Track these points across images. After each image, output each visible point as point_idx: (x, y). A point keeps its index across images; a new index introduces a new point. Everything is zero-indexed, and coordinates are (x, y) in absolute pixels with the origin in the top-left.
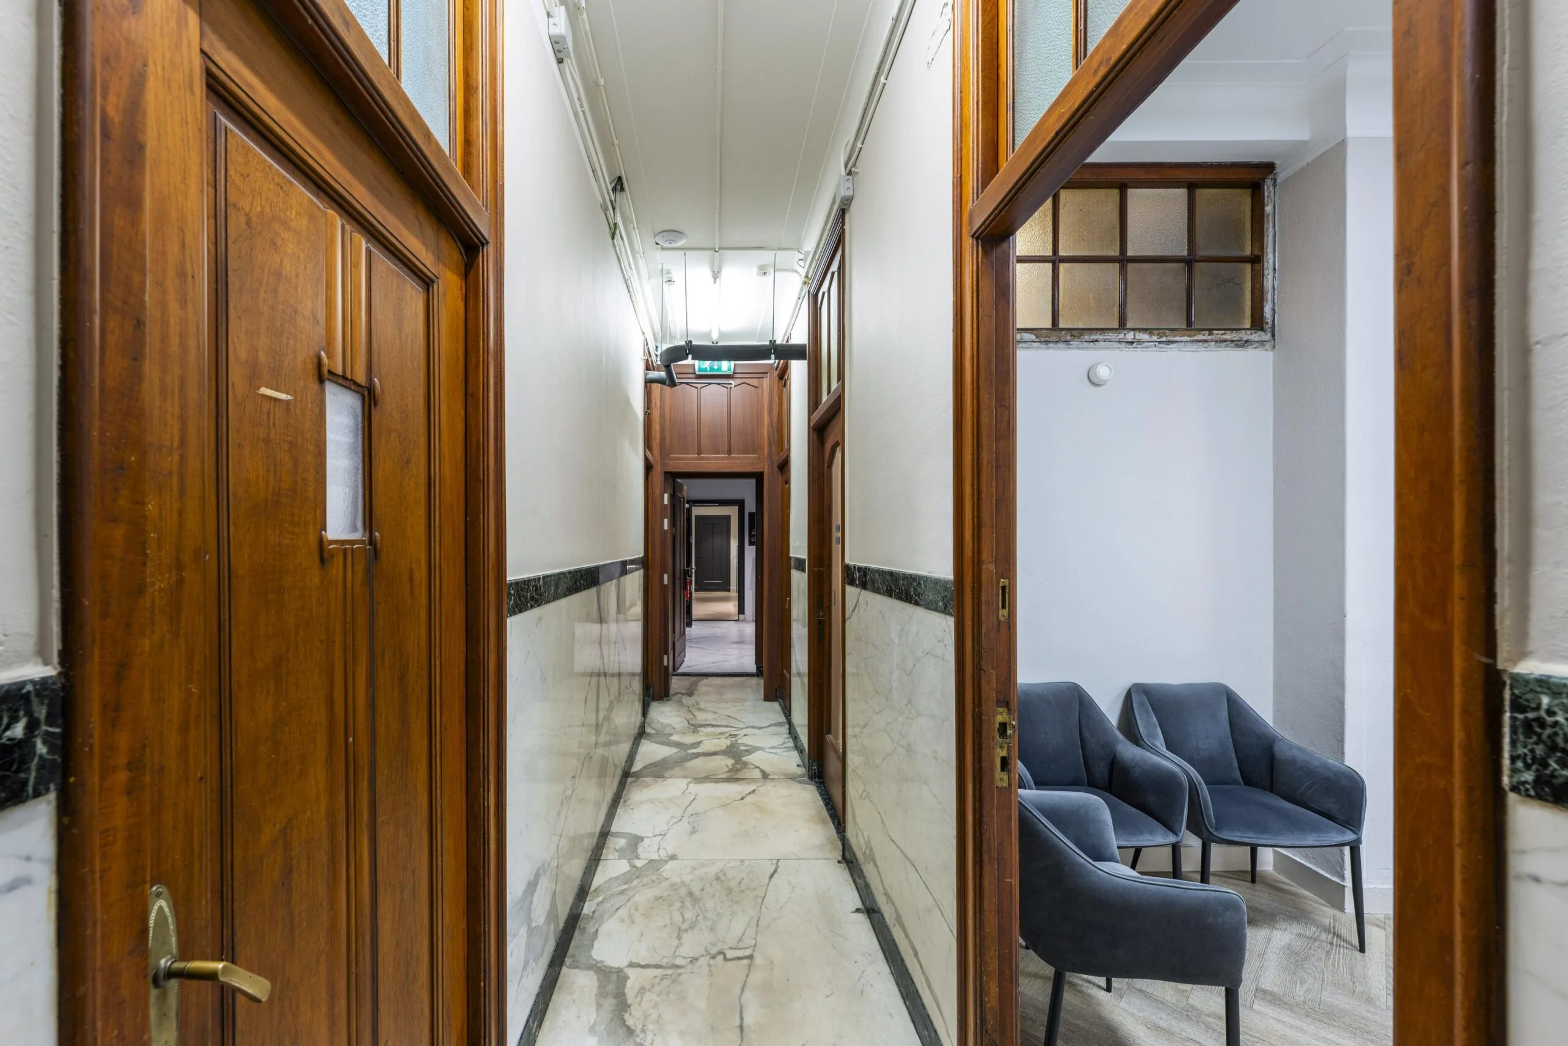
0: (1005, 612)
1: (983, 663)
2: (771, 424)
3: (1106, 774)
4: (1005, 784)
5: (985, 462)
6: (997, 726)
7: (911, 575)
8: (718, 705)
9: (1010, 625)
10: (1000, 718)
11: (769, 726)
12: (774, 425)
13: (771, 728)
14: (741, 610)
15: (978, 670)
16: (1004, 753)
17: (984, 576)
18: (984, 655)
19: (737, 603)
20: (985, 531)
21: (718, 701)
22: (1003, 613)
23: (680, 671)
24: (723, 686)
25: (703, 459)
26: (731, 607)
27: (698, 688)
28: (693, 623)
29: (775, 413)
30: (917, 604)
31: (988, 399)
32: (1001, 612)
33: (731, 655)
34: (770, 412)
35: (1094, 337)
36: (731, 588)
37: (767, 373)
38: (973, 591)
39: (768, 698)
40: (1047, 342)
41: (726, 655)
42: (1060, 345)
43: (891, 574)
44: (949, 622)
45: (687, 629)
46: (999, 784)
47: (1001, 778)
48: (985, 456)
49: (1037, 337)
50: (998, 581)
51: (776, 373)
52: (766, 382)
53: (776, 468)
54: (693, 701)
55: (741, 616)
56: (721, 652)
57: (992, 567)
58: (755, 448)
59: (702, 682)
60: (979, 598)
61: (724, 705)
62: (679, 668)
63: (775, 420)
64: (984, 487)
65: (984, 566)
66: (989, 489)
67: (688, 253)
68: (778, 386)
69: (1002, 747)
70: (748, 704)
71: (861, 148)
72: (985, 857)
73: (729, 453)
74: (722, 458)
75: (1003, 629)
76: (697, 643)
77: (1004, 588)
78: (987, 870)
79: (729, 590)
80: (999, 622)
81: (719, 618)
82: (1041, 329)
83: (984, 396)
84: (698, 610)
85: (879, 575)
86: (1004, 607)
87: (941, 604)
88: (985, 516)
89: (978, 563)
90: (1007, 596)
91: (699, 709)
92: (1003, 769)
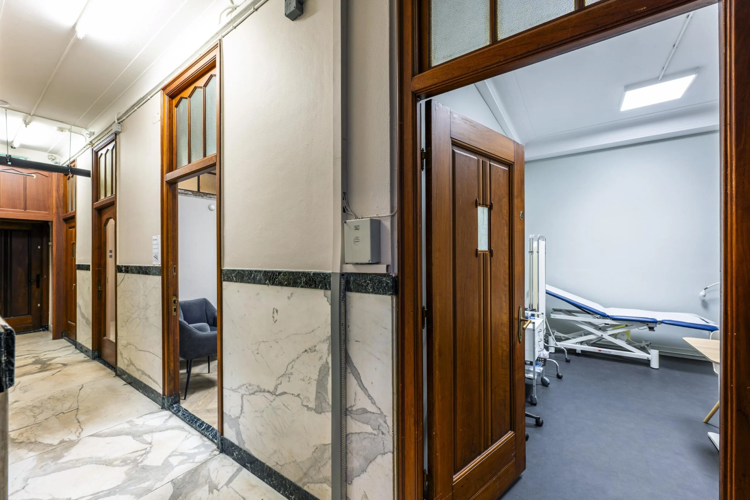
0: (175, 273)
1: (169, 286)
2: (58, 197)
3: (213, 322)
4: (175, 315)
5: (169, 237)
6: (173, 301)
7: (147, 266)
9: (176, 277)
10: (174, 299)
11: (60, 349)
12: (61, 198)
13: (62, 349)
15: (168, 288)
16: (175, 307)
17: (169, 265)
18: (169, 284)
20: (170, 254)
22: (175, 274)
29: (61, 192)
30: (149, 274)
31: (170, 222)
32: (174, 273)
34: (58, 191)
35: (210, 196)
38: (166, 269)
39: (55, 338)
40: (196, 195)
42: (200, 197)
43: (140, 267)
44: (160, 277)
46: (174, 315)
47: (174, 313)
48: (169, 235)
49: (193, 193)
50: (173, 266)
53: (61, 219)
57: (171, 263)
58: (46, 208)
60: (168, 270)
63: (62, 195)
64: (169, 243)
65: (169, 263)
66: (171, 244)
67: (8, 110)
68: (64, 179)
69: (174, 306)
71: (125, 119)
72: (170, 333)
73: (25, 209)
74: (22, 212)
75: (175, 277)
77: (175, 268)
78: (170, 336)
80: (173, 276)
82: (194, 191)
83: (169, 221)
85: (134, 268)
86: (175, 272)
87: (157, 273)
88: (170, 250)
89: (168, 262)
90: (176, 269)
92: (175, 311)
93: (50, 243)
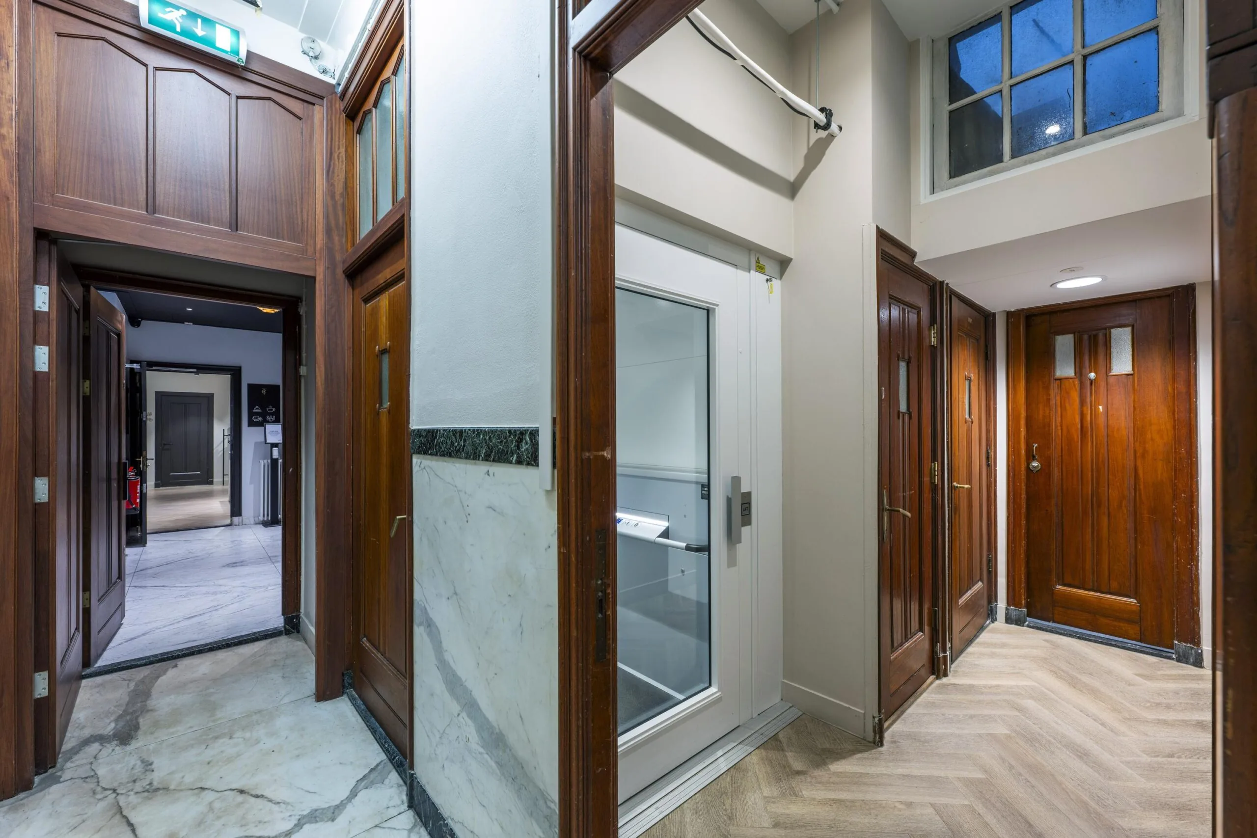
8: (209, 754)
11: (353, 794)
12: (337, 197)
13: (362, 795)
14: (236, 509)
19: (227, 499)
21: (208, 737)
23: (107, 658)
24: (217, 680)
25: (160, 222)
26: (219, 506)
27: (152, 703)
28: (149, 537)
33: (226, 592)
34: (329, 171)
36: (215, 480)
37: (322, 98)
39: (324, 693)
41: (215, 593)
45: (131, 553)
51: (340, 106)
52: (319, 113)
54: (133, 761)
55: (236, 520)
56: (204, 589)
58: (296, 229)
59: (163, 680)
61: (225, 747)
62: (99, 656)
63: (339, 188)
70: (282, 722)
73: (234, 226)
74: (218, 233)
76: (155, 576)
79: (211, 483)
81: (198, 525)
84: (155, 515)
91: (152, 791)
93: (303, 370)
